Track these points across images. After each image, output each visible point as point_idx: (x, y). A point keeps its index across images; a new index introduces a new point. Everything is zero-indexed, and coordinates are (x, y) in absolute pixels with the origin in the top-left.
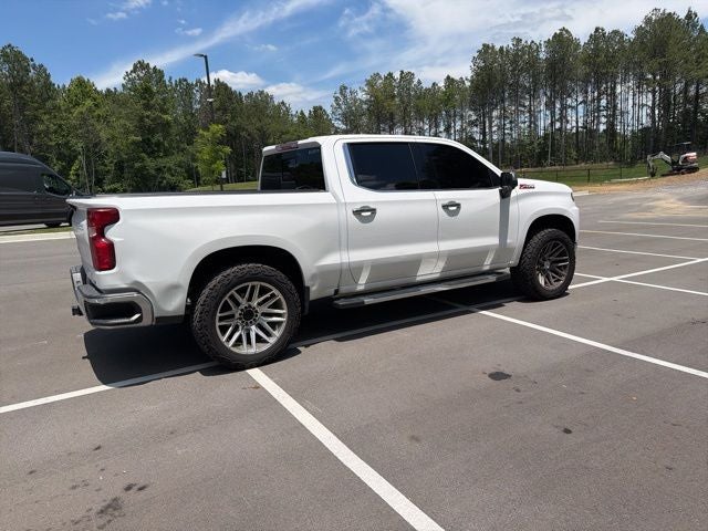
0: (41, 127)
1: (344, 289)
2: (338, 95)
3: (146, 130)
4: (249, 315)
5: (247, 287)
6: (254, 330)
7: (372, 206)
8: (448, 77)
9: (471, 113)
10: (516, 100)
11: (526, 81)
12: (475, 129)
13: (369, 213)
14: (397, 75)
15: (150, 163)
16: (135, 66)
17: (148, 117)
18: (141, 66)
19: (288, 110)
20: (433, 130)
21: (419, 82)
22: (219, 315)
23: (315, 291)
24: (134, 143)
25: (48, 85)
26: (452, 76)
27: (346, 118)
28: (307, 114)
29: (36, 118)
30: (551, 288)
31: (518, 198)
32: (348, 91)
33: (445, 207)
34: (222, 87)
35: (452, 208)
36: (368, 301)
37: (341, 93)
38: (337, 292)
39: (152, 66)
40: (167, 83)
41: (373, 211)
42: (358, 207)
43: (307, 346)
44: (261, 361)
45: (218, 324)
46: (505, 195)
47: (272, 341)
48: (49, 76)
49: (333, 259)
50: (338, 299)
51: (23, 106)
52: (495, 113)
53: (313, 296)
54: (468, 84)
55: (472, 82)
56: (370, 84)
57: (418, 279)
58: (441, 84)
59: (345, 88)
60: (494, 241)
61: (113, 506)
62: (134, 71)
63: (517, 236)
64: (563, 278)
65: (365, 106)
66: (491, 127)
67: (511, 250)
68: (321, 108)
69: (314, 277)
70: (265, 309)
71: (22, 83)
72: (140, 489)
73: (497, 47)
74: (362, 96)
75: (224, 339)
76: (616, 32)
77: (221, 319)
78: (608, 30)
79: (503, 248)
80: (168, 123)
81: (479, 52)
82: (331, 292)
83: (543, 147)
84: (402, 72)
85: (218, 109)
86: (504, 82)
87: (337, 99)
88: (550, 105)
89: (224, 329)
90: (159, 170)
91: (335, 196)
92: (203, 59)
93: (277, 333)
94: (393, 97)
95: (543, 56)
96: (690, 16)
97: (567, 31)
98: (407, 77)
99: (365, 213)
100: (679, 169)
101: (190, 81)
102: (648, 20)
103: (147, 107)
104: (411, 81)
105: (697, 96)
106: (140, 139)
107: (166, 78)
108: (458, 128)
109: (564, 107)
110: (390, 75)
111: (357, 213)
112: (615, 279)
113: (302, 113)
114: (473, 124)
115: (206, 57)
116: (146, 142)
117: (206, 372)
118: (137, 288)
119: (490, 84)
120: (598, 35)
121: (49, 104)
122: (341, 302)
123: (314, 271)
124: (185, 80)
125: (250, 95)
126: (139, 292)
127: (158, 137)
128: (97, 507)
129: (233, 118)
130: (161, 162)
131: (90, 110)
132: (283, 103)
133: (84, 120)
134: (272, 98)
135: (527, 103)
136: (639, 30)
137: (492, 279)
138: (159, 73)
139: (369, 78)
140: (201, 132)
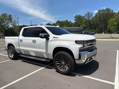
33: (33, 41)
36: (22, 56)
38: (21, 53)
41: (22, 40)
46: (47, 39)
49: (18, 47)
137: (43, 60)
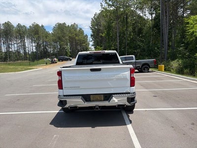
76: (24, 26)
78: (22, 25)
95: (2, 28)
96: (42, 26)
97: (10, 22)
100: (53, 62)
102: (33, 25)
105: (46, 45)
120: (19, 25)
136: (30, 27)
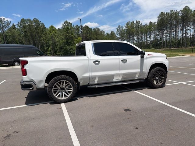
0: (42, 38)
1: (91, 83)
2: (118, 28)
3: (67, 39)
4: (62, 89)
5: (61, 82)
6: (64, 93)
7: (99, 60)
8: (150, 22)
9: (157, 32)
10: (171, 28)
11: (174, 22)
12: (158, 37)
13: (98, 62)
14: (135, 22)
15: (68, 48)
16: (65, 22)
17: (68, 35)
18: (66, 22)
19: (104, 32)
20: (145, 37)
21: (142, 24)
22: (53, 89)
23: (82, 83)
24: (64, 42)
25: (44, 28)
26: (151, 22)
27: (120, 34)
28: (109, 34)
29: (41, 36)
30: (158, 85)
31: (147, 58)
32: (121, 27)
33: (122, 61)
34: (87, 27)
35: (124, 61)
36: (97, 86)
37: (119, 28)
38: (89, 84)
39: (69, 22)
40: (73, 26)
41: (99, 62)
42: (95, 61)
43: (80, 98)
44: (65, 102)
45: (53, 91)
46: (142, 57)
47: (68, 96)
48: (44, 26)
49: (87, 75)
50: (89, 86)
51: (38, 33)
52: (164, 32)
53: (81, 85)
54: (156, 24)
55: (157, 23)
56: (127, 25)
57: (114, 81)
58: (148, 24)
59: (120, 26)
60: (139, 70)
61: (9, 136)
62: (65, 23)
63: (146, 69)
64: (162, 82)
65: (125, 31)
66: (163, 36)
67: (144, 73)
68: (113, 32)
69: (81, 79)
70: (67, 87)
71: (38, 27)
72: (17, 133)
73: (165, 13)
74: (125, 28)
75: (55, 95)
77: (54, 90)
79: (141, 73)
80: (73, 37)
81: (160, 14)
82: (87, 84)
83: (179, 41)
84: (137, 21)
85: (86, 33)
86: (167, 23)
87: (117, 29)
88: (182, 29)
89: (55, 92)
90: (70, 49)
91: (88, 57)
92: (80, 20)
93: (70, 94)
94: (134, 28)
95: (180, 15)
97: (188, 7)
98: (138, 22)
99: (96, 62)
101: (79, 26)
103: (68, 33)
104: (139, 23)
106: (65, 41)
107: (72, 25)
108: (153, 36)
109: (186, 30)
110: (133, 22)
111: (94, 62)
112: (183, 83)
113: (108, 33)
114: (157, 35)
115: (81, 19)
116: (67, 42)
117: (51, 104)
118: (32, 81)
119: (163, 24)
121: (44, 32)
122: (89, 87)
123: (81, 78)
124: (77, 25)
125: (94, 29)
126: (33, 82)
127: (70, 41)
128: (5, 136)
129: (89, 35)
130: (71, 47)
131: (54, 34)
132: (103, 31)
133: (52, 36)
134: (100, 29)
135: (175, 29)
137: (138, 81)
138: (71, 24)
139: (127, 23)
140: (76, 39)
